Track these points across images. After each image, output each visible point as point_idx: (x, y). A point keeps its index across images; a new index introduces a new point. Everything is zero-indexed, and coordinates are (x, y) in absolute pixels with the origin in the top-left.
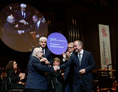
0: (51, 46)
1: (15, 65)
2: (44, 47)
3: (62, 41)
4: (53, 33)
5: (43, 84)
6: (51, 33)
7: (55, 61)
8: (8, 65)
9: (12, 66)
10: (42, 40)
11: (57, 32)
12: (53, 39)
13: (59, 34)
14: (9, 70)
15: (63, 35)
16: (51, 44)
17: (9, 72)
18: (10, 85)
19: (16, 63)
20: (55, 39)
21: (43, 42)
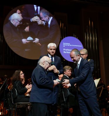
0: (64, 52)
1: (22, 75)
2: (53, 54)
3: (77, 46)
4: (66, 37)
5: (49, 96)
6: (64, 37)
7: (67, 70)
8: (14, 75)
9: (18, 76)
10: (50, 47)
11: (71, 36)
12: (66, 44)
13: (74, 38)
14: (16, 80)
15: (78, 39)
16: (64, 49)
17: (15, 83)
18: (16, 98)
19: (22, 73)
20: (68, 44)
21: (52, 49)
